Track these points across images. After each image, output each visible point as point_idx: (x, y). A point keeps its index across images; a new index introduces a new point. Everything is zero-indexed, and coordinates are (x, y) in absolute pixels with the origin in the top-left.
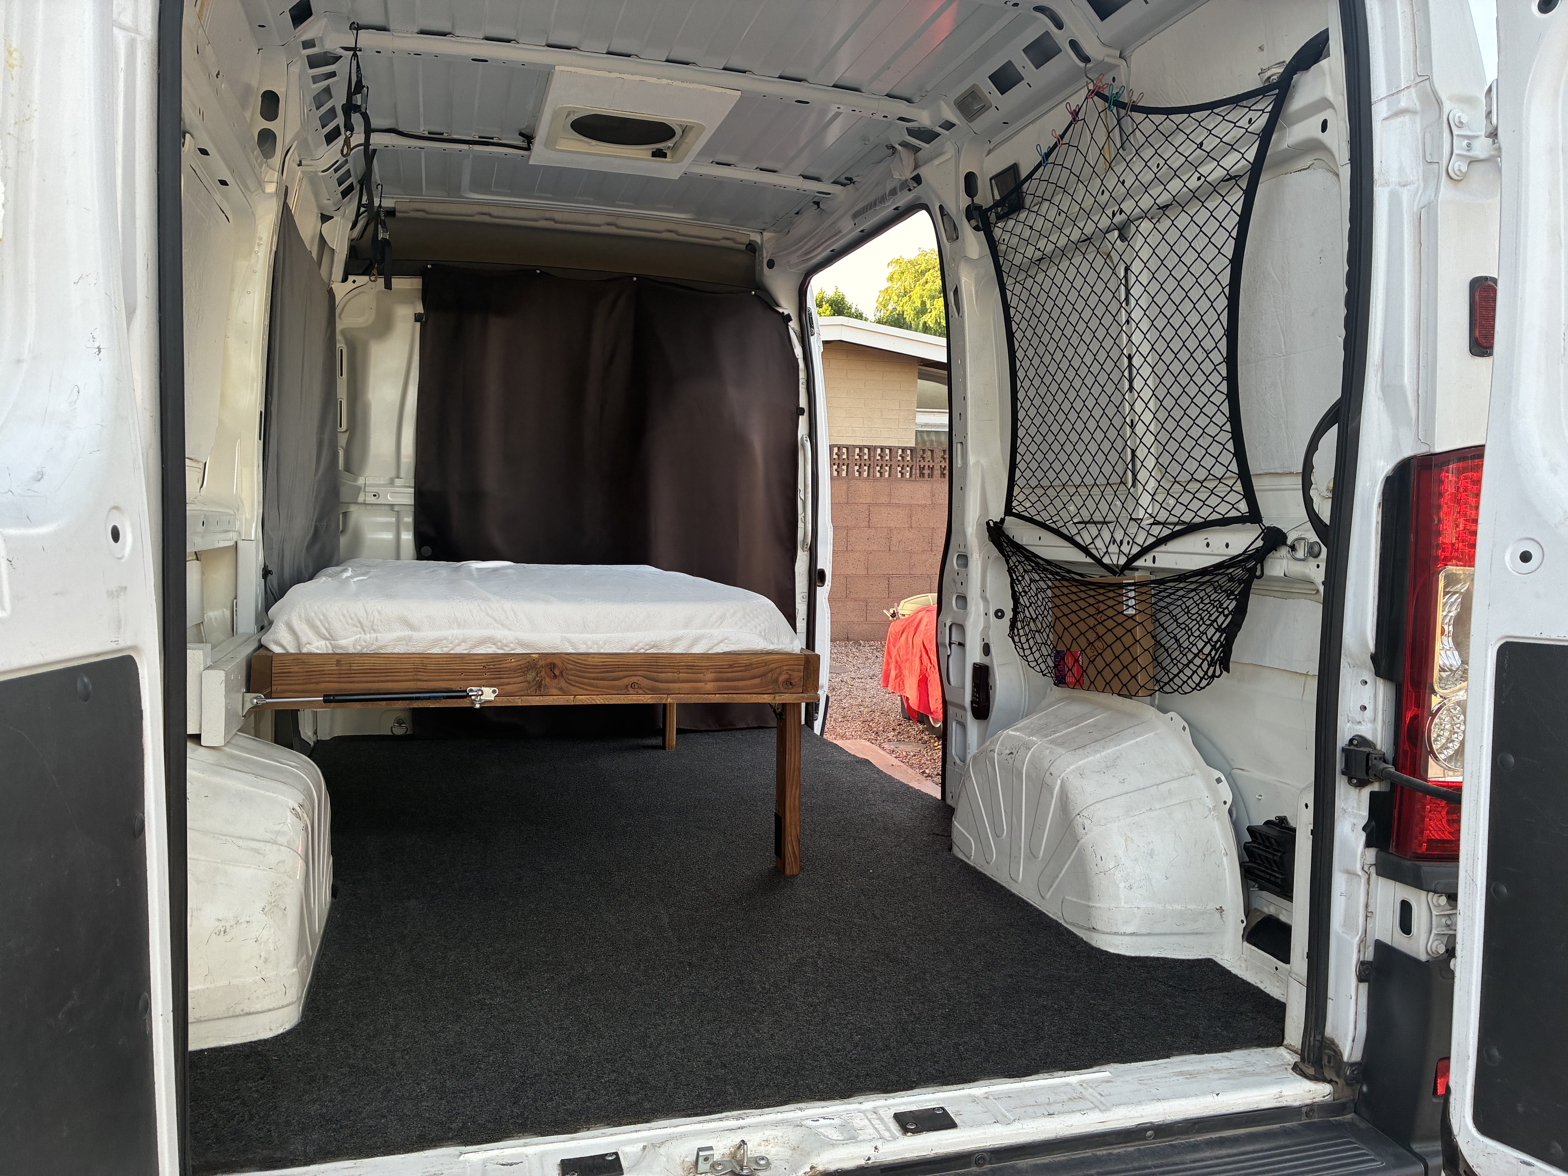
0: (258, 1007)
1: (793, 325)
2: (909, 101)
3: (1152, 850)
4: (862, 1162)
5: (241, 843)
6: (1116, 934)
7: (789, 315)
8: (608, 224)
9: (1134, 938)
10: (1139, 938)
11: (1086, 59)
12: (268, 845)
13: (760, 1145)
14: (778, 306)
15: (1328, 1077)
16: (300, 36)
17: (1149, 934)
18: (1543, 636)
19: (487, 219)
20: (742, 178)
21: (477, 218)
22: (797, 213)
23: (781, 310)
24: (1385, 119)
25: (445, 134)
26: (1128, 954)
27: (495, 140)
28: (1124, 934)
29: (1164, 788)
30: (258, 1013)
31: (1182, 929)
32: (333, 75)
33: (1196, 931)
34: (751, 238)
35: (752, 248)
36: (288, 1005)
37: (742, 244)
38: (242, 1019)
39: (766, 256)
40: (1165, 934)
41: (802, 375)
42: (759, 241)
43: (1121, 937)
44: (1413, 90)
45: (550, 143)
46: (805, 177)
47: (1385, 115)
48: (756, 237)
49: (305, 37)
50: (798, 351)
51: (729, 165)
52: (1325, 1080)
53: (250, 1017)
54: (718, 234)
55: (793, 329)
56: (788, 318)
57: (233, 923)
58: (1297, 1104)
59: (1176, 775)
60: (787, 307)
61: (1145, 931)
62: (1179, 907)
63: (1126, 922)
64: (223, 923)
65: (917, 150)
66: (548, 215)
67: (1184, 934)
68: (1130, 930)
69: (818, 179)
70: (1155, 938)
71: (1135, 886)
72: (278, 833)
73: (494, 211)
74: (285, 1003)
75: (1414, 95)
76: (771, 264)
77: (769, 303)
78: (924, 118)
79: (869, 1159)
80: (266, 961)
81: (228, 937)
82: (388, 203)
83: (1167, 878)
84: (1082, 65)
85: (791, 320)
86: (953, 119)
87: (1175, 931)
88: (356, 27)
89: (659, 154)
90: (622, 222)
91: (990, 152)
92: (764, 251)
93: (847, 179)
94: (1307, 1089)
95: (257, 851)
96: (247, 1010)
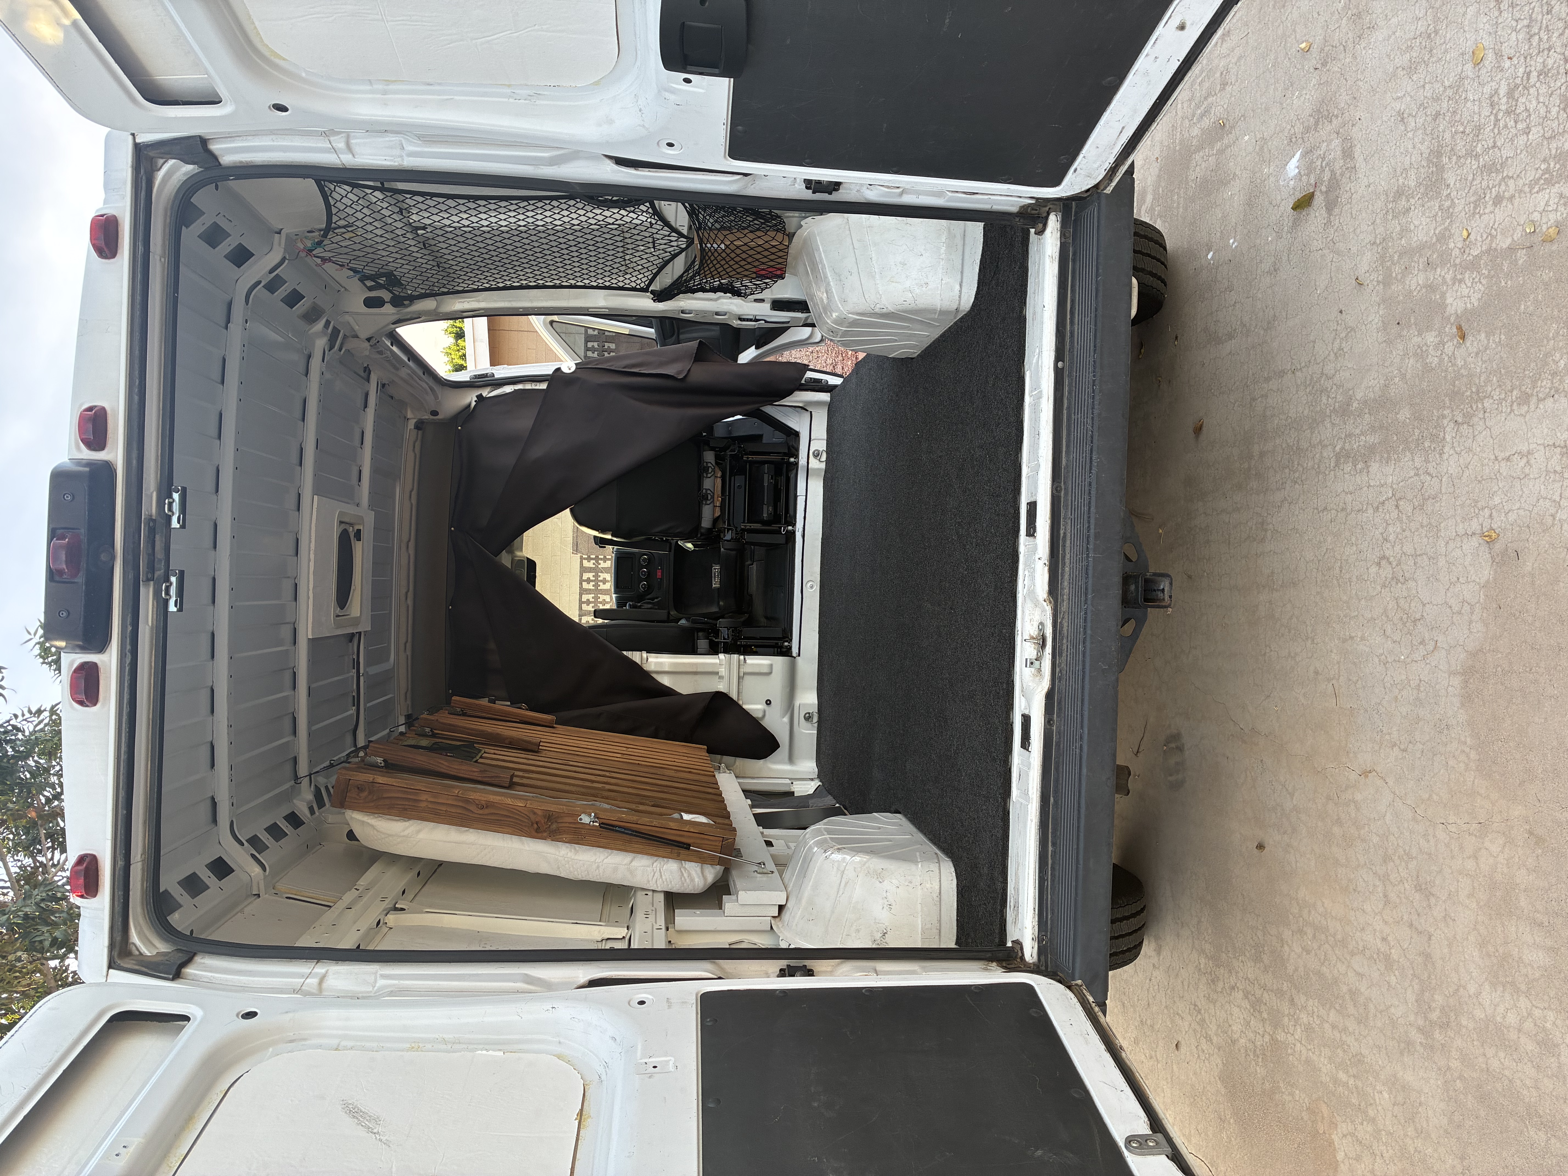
0: (937, 887)
1: (485, 393)
2: (309, 357)
3: (900, 263)
4: (1047, 568)
5: (841, 892)
6: (960, 297)
7: (477, 397)
8: (408, 547)
9: (964, 284)
10: (964, 281)
11: (283, 260)
12: (844, 876)
13: (1033, 625)
14: (470, 405)
15: (1045, 215)
16: (308, 818)
17: (962, 273)
18: (724, 144)
19: (409, 645)
20: (370, 459)
21: (409, 653)
22: (392, 397)
23: (473, 404)
24: (353, 156)
25: (354, 694)
26: (975, 289)
27: (355, 657)
28: (960, 291)
29: (856, 245)
30: (940, 887)
31: (960, 247)
32: (327, 788)
33: (962, 236)
34: (413, 427)
35: (420, 426)
36: (940, 870)
37: (417, 434)
38: (942, 898)
39: (427, 416)
40: (963, 260)
41: (528, 386)
42: (415, 420)
43: (963, 294)
44: (332, 139)
45: (356, 621)
46: (366, 406)
47: (350, 156)
48: (411, 425)
49: (307, 812)
50: (508, 389)
51: (360, 471)
52: (1047, 218)
53: (942, 892)
54: (411, 455)
55: (489, 393)
56: (480, 397)
57: (886, 900)
58: (1059, 243)
59: (848, 232)
60: (470, 398)
61: (959, 276)
62: (944, 248)
63: (952, 290)
64: (885, 906)
65: (345, 337)
66: (403, 598)
67: (964, 245)
68: (958, 287)
69: (367, 395)
70: (966, 268)
71: (926, 280)
72: (838, 869)
73: (402, 641)
74: (938, 871)
75: (336, 138)
76: (435, 413)
77: (467, 414)
78: (321, 343)
79: (1045, 564)
80: (911, 882)
81: (894, 904)
82: (402, 720)
83: (922, 255)
84: (287, 261)
85: (481, 395)
86: (322, 322)
87: (961, 254)
88: (296, 778)
89: (358, 535)
90: (405, 538)
91: (346, 289)
92: (424, 418)
93: (365, 371)
94: (1050, 235)
95: (846, 883)
96: (937, 894)
